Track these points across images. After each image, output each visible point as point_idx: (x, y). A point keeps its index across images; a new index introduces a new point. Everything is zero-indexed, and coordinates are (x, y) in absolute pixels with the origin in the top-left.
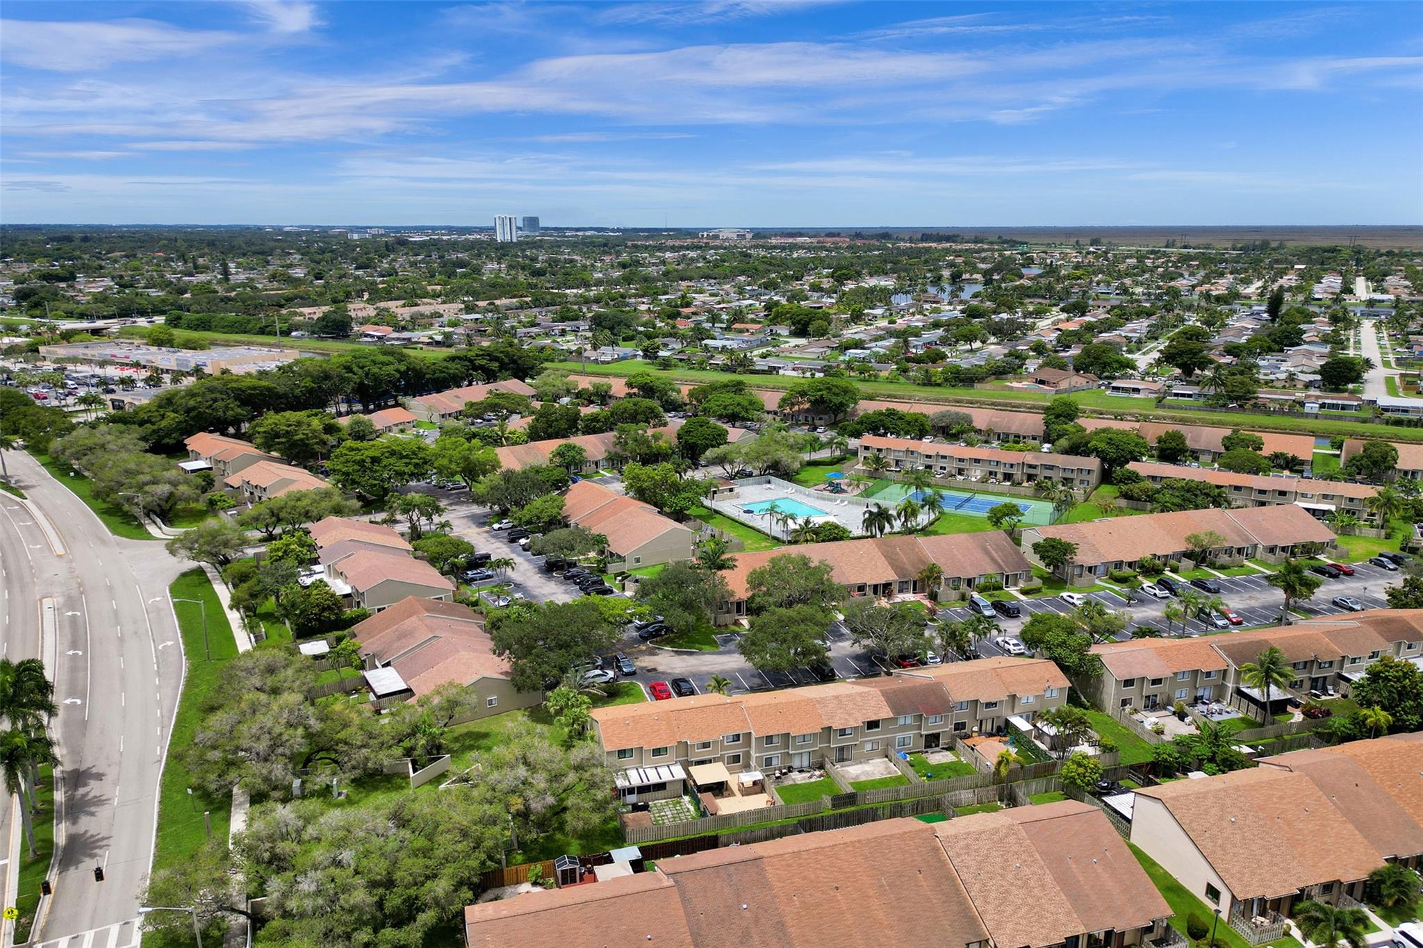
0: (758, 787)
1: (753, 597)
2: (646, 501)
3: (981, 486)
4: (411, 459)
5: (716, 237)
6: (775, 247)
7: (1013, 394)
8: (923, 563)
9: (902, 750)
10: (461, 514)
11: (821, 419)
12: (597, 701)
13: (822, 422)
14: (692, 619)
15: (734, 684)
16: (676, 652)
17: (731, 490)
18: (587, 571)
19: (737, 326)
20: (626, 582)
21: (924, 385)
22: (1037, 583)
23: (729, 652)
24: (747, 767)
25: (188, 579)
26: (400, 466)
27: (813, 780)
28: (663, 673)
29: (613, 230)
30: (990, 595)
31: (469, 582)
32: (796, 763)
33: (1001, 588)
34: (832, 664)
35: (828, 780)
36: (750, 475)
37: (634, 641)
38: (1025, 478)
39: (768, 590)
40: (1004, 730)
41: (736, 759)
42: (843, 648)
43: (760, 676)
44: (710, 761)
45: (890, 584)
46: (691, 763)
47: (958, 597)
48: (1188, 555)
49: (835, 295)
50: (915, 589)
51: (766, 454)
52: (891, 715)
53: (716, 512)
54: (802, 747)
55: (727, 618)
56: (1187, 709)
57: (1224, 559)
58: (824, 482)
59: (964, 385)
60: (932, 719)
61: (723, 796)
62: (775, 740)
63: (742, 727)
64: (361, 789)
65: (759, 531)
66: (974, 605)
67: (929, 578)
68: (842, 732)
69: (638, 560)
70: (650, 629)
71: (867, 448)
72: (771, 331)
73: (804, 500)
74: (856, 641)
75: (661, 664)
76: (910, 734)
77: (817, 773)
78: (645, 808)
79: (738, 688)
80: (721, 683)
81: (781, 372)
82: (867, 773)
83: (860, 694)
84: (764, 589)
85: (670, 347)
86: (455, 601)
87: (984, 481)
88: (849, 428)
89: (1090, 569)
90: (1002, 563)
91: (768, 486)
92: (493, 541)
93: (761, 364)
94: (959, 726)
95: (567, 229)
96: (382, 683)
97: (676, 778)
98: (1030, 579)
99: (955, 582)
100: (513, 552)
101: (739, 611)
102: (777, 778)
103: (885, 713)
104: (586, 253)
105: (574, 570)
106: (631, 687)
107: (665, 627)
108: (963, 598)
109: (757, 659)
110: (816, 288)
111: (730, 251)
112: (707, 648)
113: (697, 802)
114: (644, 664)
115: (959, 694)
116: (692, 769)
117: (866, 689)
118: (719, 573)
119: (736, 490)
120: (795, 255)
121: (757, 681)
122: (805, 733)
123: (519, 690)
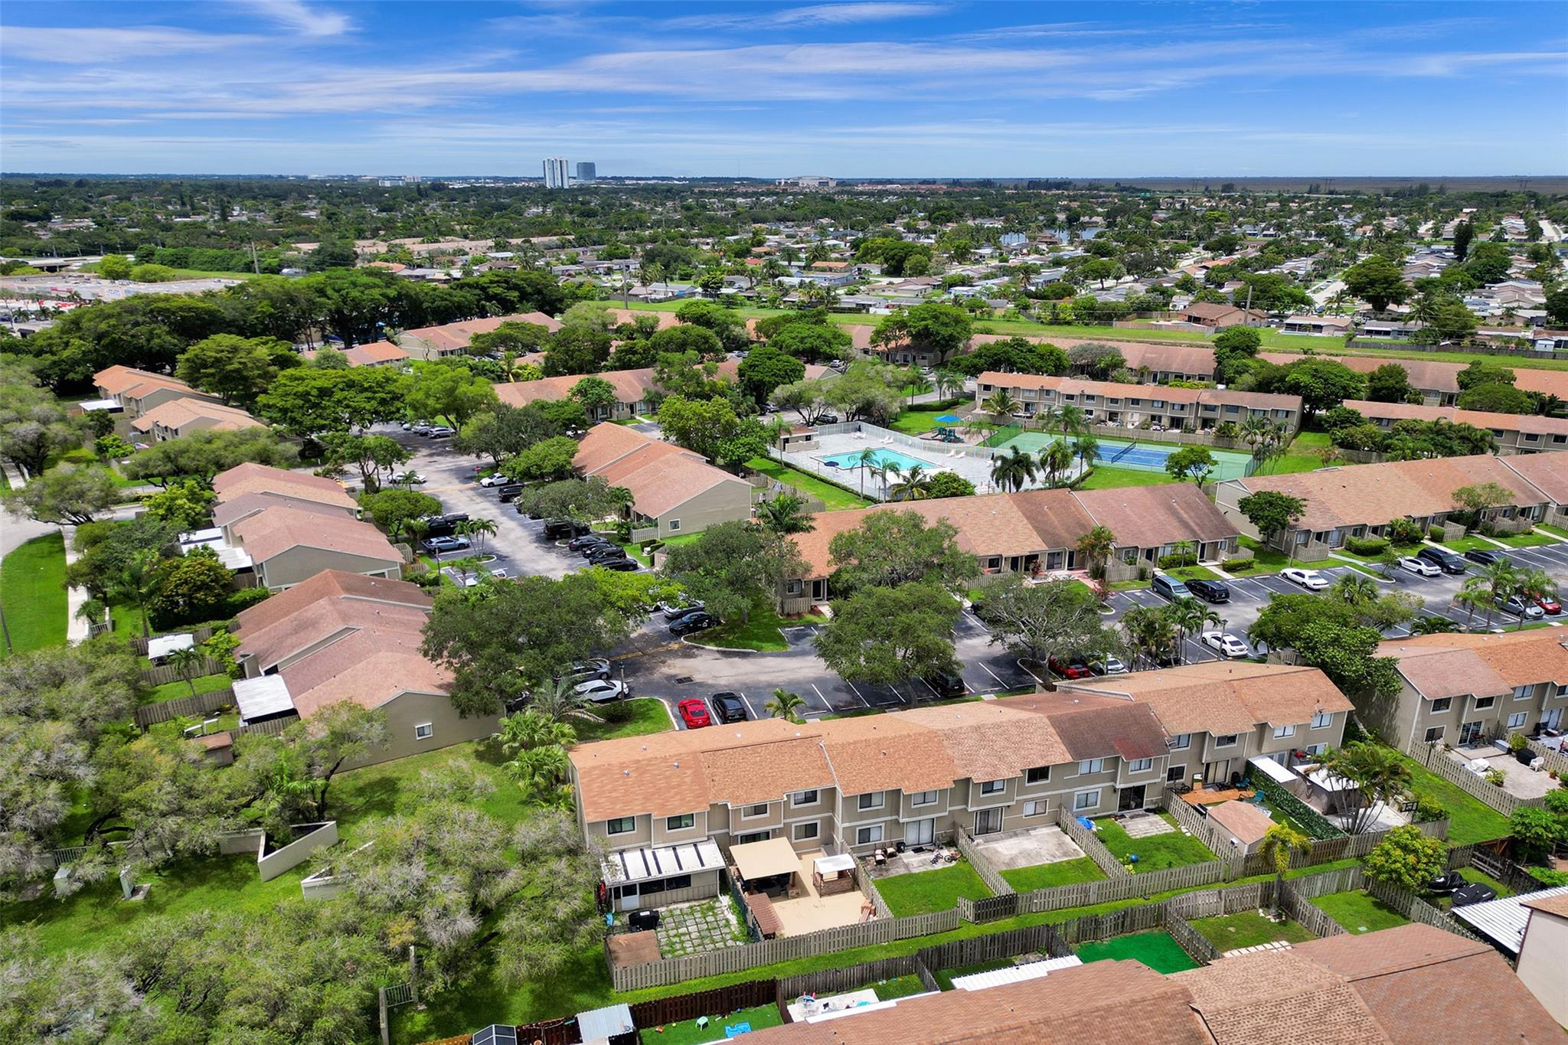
0: (848, 881)
1: (838, 572)
2: (691, 448)
3: (1144, 434)
4: (375, 392)
5: (796, 184)
6: (862, 193)
7: (1161, 333)
8: (1083, 527)
9: (1084, 813)
10: (443, 467)
11: (923, 358)
12: (586, 732)
13: (926, 362)
14: (746, 603)
15: (808, 702)
16: (723, 653)
17: (808, 438)
18: (603, 539)
19: (818, 264)
20: (656, 554)
21: (1051, 323)
22: (1246, 555)
23: (804, 653)
24: (829, 845)
25: (34, 548)
26: (360, 400)
27: (939, 866)
28: (701, 685)
29: (679, 179)
30: (1180, 573)
31: (431, 553)
32: (910, 837)
33: (1194, 563)
34: (961, 673)
35: (963, 866)
36: (834, 421)
37: (662, 637)
38: (1199, 423)
39: (861, 562)
40: (1245, 778)
41: (810, 830)
42: (974, 647)
43: (849, 690)
44: (767, 836)
45: (1036, 557)
46: (734, 840)
47: (1135, 574)
48: (1454, 517)
49: (933, 236)
50: (1070, 564)
51: (856, 392)
52: (1069, 758)
53: (788, 465)
54: (920, 812)
55: (802, 604)
56: (1532, 745)
57: (1505, 523)
58: (932, 430)
59: (1100, 324)
60: (1134, 764)
61: (787, 897)
62: (875, 800)
63: (821, 779)
64: (176, 882)
65: (846, 489)
66: (1161, 587)
67: (1093, 547)
68: (988, 787)
69: (675, 525)
70: (684, 619)
71: (987, 388)
72: (859, 269)
73: (907, 450)
74: (996, 638)
75: (699, 672)
76: (1098, 787)
77: (946, 853)
78: (652, 922)
79: (815, 708)
80: (788, 703)
81: (872, 310)
82: (1027, 854)
83: (1016, 724)
84: (856, 562)
85: (737, 285)
86: (404, 578)
87: (1144, 426)
88: (964, 363)
89: (1319, 536)
90: (1196, 528)
91: (858, 434)
92: (479, 500)
93: (847, 301)
94: (1175, 773)
95: (627, 178)
96: (258, 699)
97: (707, 867)
98: (1234, 550)
99: (1130, 554)
100: (504, 514)
101: (817, 594)
102: (879, 862)
103: (1058, 754)
104: (646, 198)
105: (584, 539)
106: (651, 705)
107: (709, 617)
108: (1142, 576)
109: (845, 663)
110: (910, 229)
111: (811, 196)
112: (768, 647)
113: (742, 910)
114: (672, 672)
115: (1177, 723)
116: (736, 850)
117: (1024, 715)
118: (789, 537)
119: (815, 439)
120: (885, 201)
121: (845, 697)
122: (926, 788)
123: (463, 714)
